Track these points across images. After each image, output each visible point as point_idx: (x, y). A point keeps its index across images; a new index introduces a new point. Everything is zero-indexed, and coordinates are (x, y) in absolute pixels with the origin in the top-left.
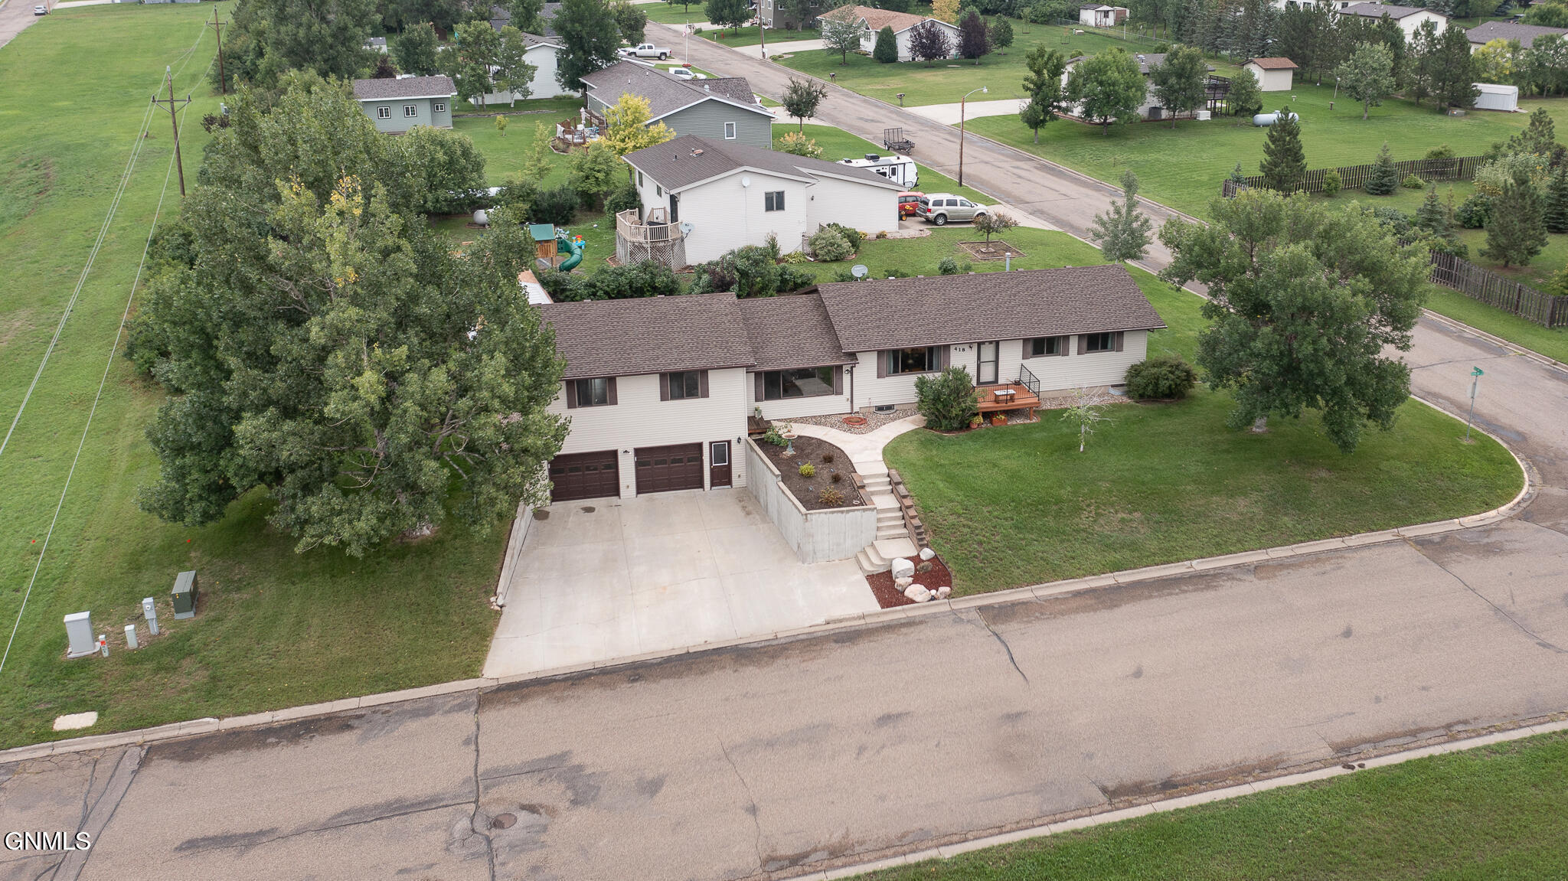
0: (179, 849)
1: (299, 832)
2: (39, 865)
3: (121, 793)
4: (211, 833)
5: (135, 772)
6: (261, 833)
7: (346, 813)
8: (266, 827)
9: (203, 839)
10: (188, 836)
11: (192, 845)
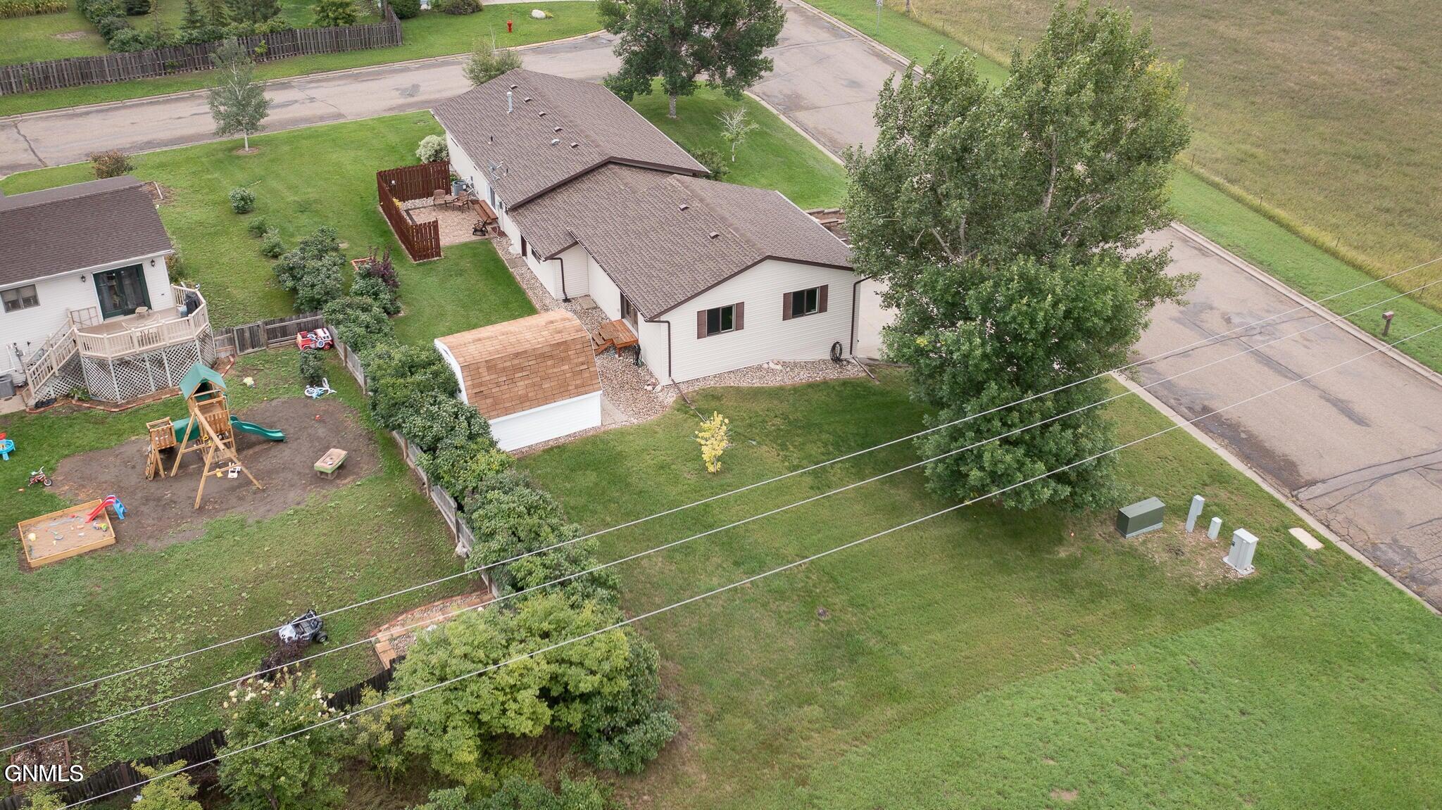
0: (1368, 425)
1: (1315, 387)
2: (1432, 475)
3: (1347, 476)
4: (1346, 419)
5: (1323, 481)
6: (1328, 400)
7: (1286, 377)
8: (1323, 402)
9: (1352, 419)
10: (1357, 427)
11: (1360, 421)
